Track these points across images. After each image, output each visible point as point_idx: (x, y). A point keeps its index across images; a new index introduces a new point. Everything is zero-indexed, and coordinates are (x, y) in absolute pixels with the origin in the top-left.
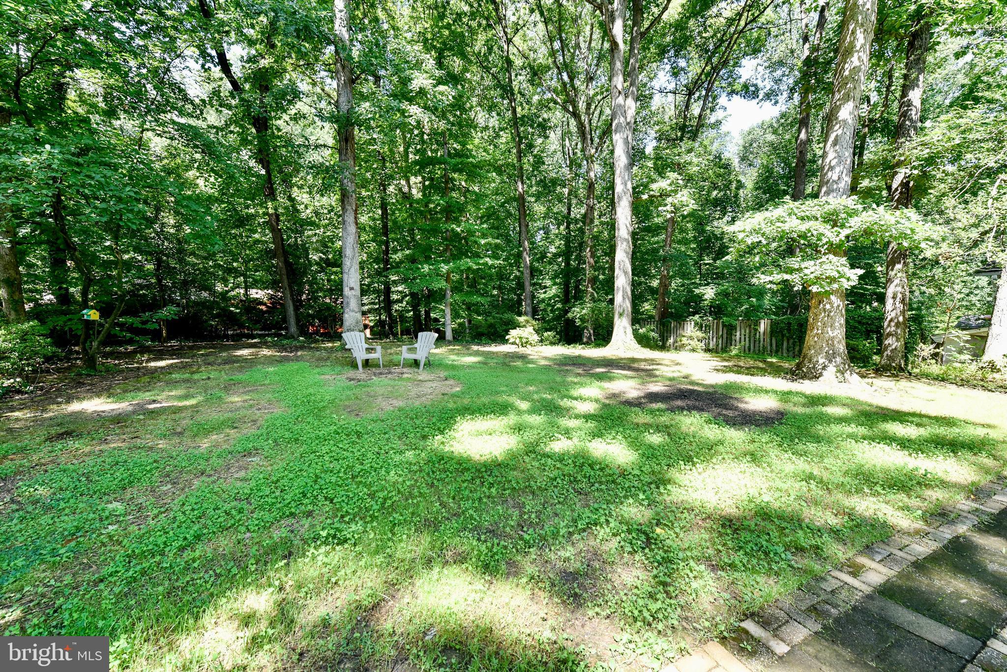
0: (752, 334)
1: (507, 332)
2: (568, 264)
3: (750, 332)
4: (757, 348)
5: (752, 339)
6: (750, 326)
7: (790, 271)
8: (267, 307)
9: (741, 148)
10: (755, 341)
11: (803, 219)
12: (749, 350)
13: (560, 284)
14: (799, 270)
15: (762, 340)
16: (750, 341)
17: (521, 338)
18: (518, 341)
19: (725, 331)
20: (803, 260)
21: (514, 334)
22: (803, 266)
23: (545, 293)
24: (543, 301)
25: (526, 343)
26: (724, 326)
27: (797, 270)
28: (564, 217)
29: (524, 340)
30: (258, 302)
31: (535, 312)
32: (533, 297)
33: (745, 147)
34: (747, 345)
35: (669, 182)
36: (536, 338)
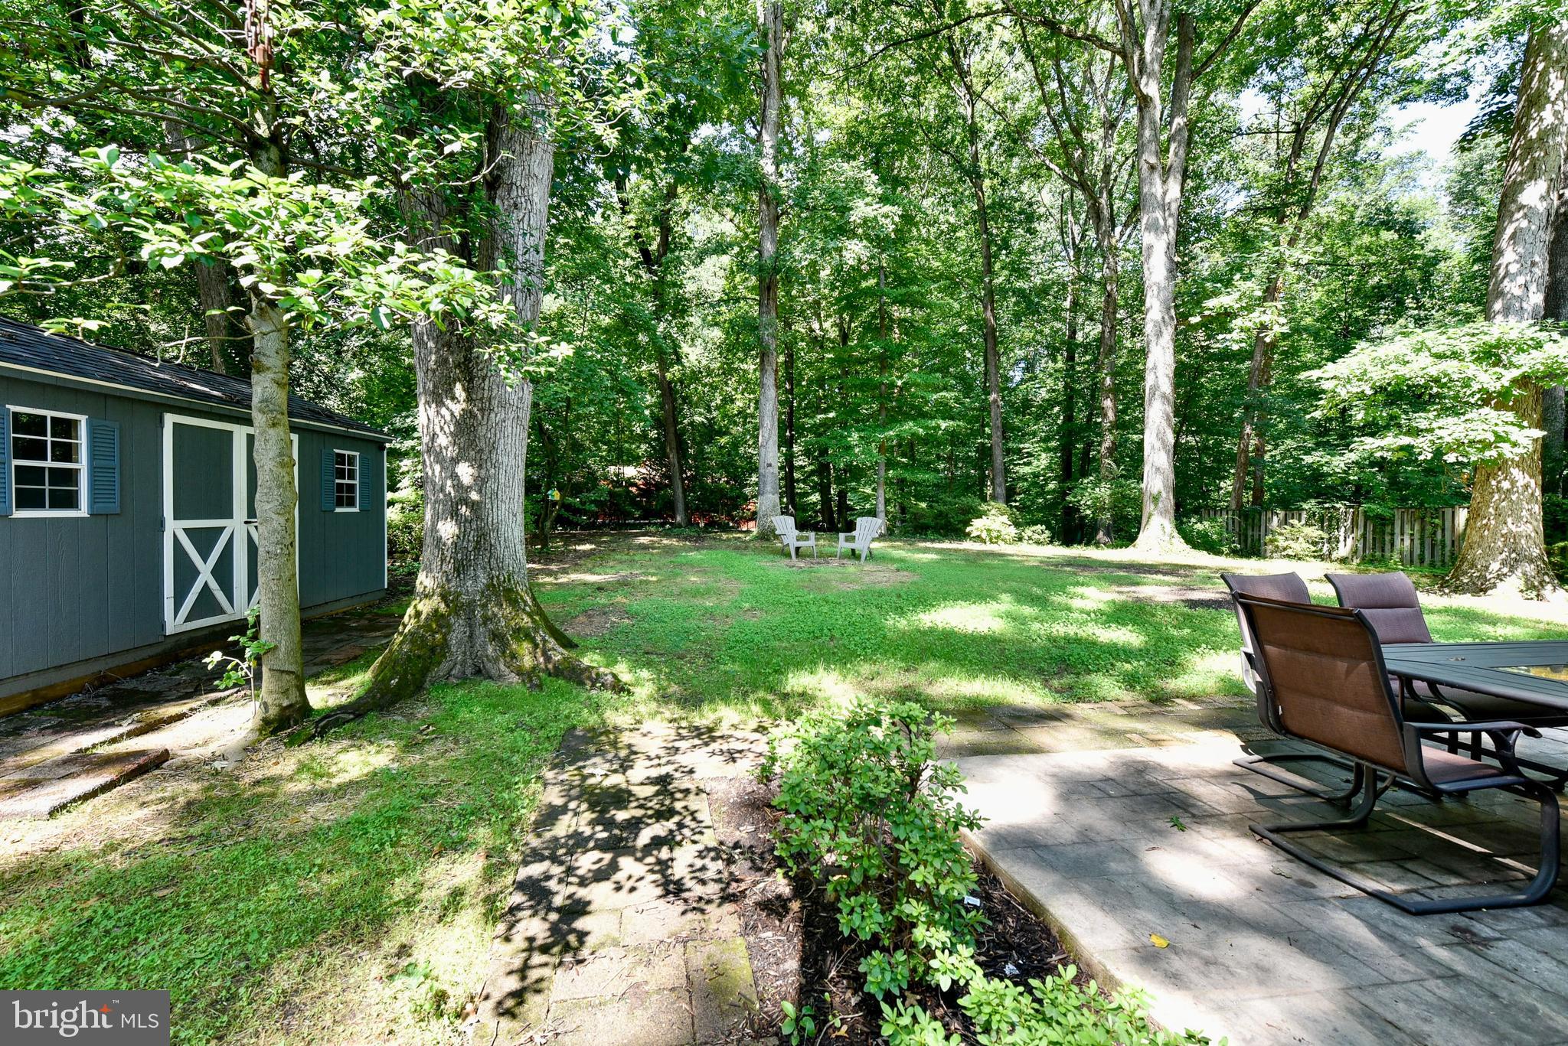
0: (1427, 533)
1: (967, 523)
2: (1069, 418)
3: (1423, 530)
4: (1438, 558)
5: (1428, 542)
6: (1422, 519)
7: (1417, 432)
8: (639, 489)
9: (1454, 176)
10: (1433, 546)
11: (1440, 356)
12: (1422, 561)
13: (1054, 450)
14: (1430, 431)
15: (1448, 542)
16: (1422, 544)
17: (988, 530)
18: (984, 535)
19: (1370, 527)
20: (1438, 416)
21: (977, 526)
22: (1435, 425)
23: (1029, 464)
24: (1023, 478)
25: (997, 538)
26: (1367, 518)
27: (1427, 431)
28: (1063, 343)
29: (994, 534)
30: (630, 483)
31: (1010, 495)
32: (1007, 471)
33: (1463, 175)
34: (1417, 551)
35: (1236, 295)
36: (1013, 531)
